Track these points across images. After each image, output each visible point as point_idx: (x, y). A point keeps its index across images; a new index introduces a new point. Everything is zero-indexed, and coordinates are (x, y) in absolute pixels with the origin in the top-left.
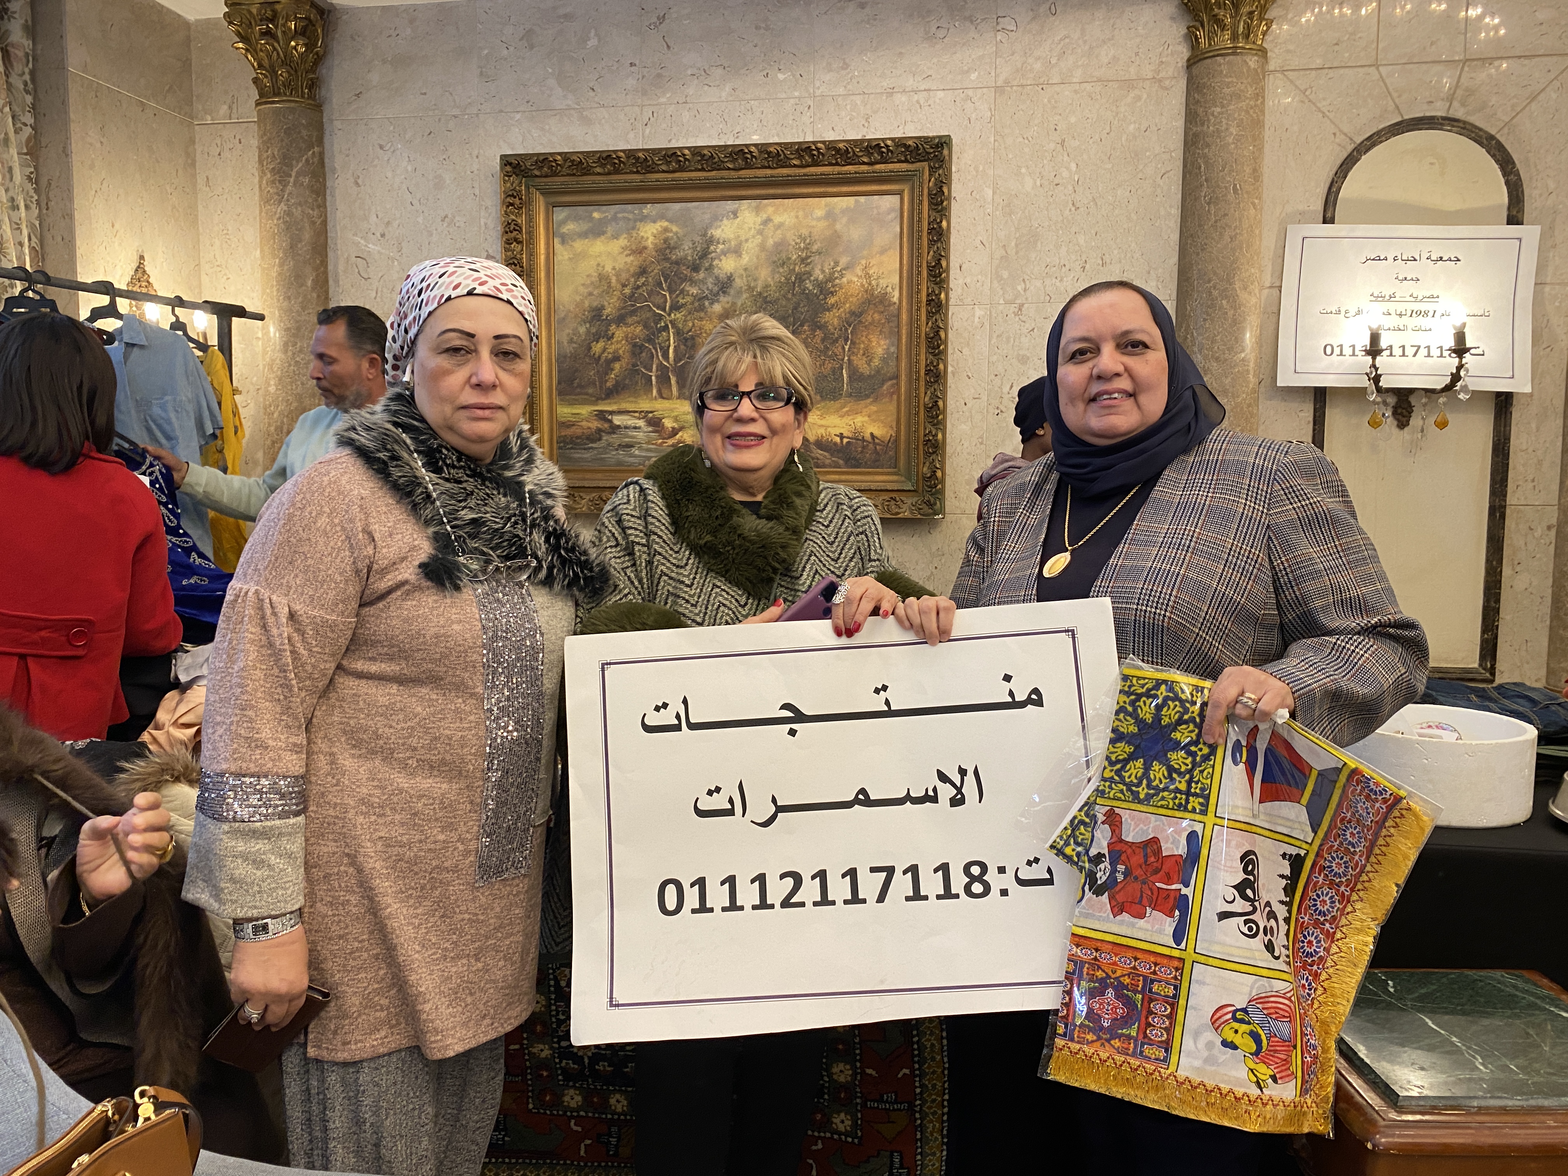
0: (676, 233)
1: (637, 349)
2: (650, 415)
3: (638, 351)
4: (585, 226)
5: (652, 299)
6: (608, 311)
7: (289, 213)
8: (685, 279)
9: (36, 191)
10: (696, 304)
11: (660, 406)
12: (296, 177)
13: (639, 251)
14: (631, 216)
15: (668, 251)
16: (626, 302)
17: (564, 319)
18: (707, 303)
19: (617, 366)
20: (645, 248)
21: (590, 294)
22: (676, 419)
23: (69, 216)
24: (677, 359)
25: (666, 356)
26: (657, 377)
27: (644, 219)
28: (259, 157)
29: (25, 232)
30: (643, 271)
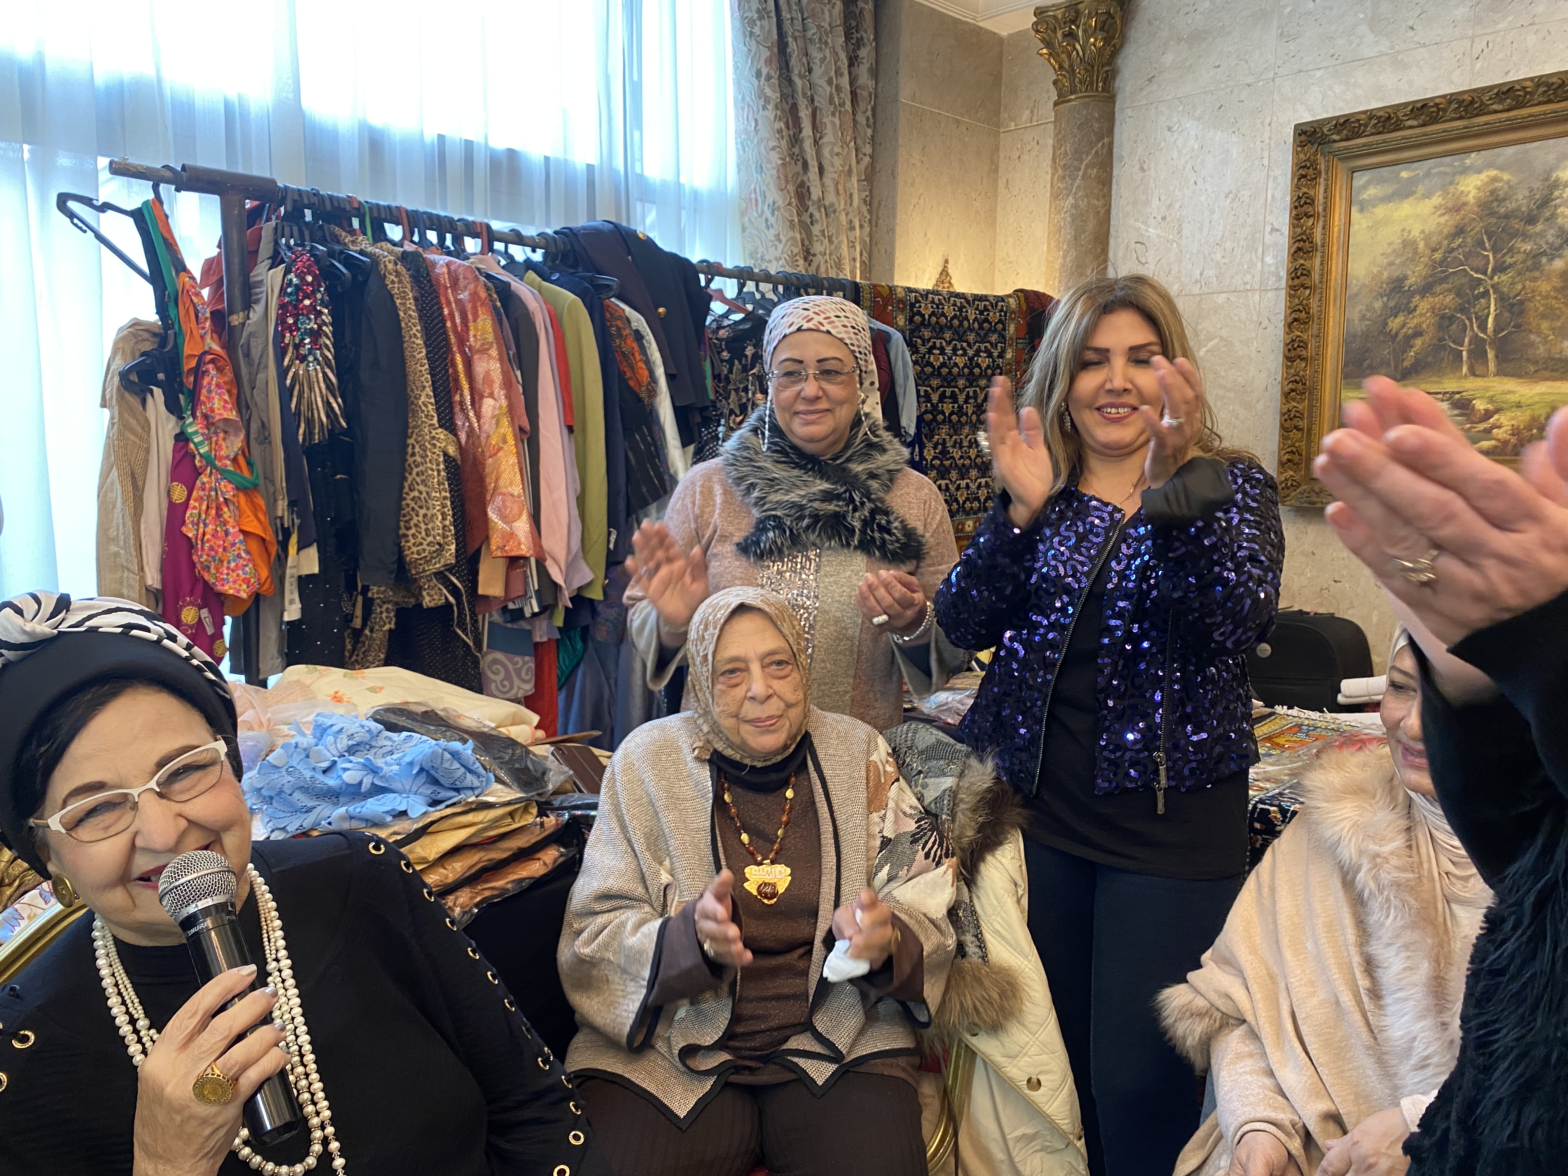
0: (1508, 182)
1: (1445, 320)
2: (1457, 396)
3: (1446, 322)
4: (1389, 189)
5: (1469, 262)
6: (1412, 280)
7: (1075, 206)
8: (1514, 235)
9: (870, 212)
10: (1529, 263)
11: (1470, 385)
12: (1086, 169)
13: (1457, 208)
14: (1448, 170)
15: (1495, 204)
16: (1434, 268)
17: (1356, 295)
18: (1544, 260)
19: (1418, 342)
20: (1465, 204)
21: (1391, 264)
22: (1491, 400)
23: (892, 231)
24: (1498, 329)
25: (1483, 327)
26: (1469, 351)
27: (1465, 171)
28: (1054, 154)
29: (858, 249)
30: (1460, 231)
